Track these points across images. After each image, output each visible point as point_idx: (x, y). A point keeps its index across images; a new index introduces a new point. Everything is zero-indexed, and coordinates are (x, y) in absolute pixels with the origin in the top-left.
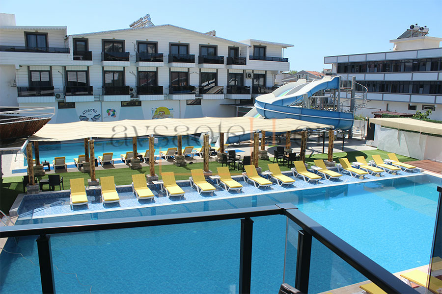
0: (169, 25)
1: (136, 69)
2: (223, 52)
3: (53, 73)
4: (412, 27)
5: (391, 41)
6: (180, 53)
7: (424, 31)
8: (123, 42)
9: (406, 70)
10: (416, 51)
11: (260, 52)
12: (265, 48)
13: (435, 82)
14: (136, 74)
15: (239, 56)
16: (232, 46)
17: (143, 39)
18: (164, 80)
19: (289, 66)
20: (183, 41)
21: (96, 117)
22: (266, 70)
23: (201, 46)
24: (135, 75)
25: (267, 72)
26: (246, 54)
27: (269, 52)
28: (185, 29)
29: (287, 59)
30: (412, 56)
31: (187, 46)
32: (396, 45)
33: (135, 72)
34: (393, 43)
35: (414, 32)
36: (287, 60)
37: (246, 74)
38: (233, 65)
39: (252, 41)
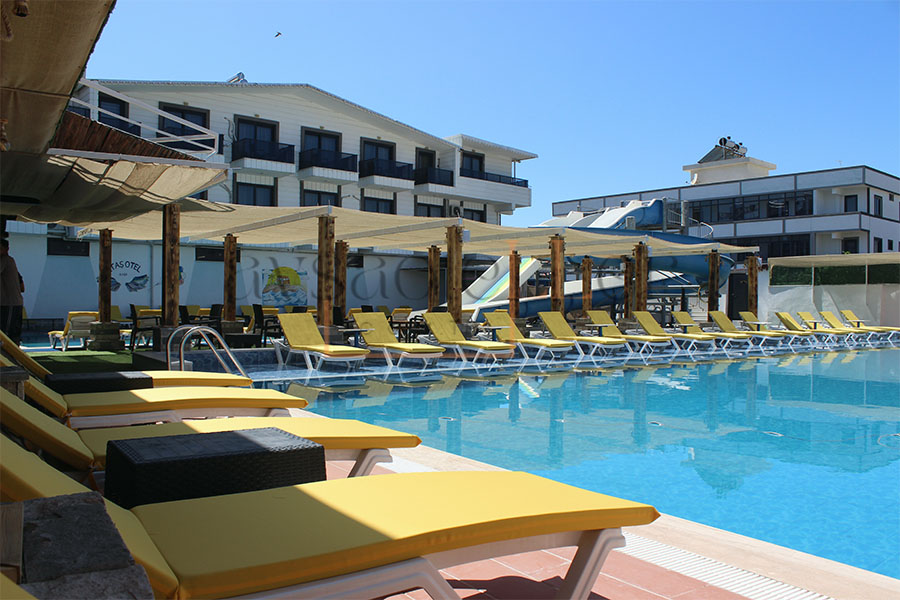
0: (307, 85)
1: (231, 178)
2: (406, 155)
4: (723, 141)
6: (321, 148)
7: (741, 151)
8: (205, 114)
9: (722, 220)
10: (739, 184)
11: (475, 163)
12: (481, 158)
14: (231, 189)
15: (437, 167)
16: (423, 147)
17: (249, 113)
19: (530, 195)
20: (329, 127)
21: (138, 282)
22: (486, 198)
23: (365, 143)
24: (228, 190)
25: (488, 208)
26: (454, 165)
27: (489, 166)
28: (339, 98)
29: (526, 181)
30: (731, 191)
31: (336, 138)
32: (696, 175)
33: (230, 185)
34: (689, 172)
35: (726, 151)
36: (525, 183)
37: (451, 207)
38: (430, 185)
39: (466, 140)
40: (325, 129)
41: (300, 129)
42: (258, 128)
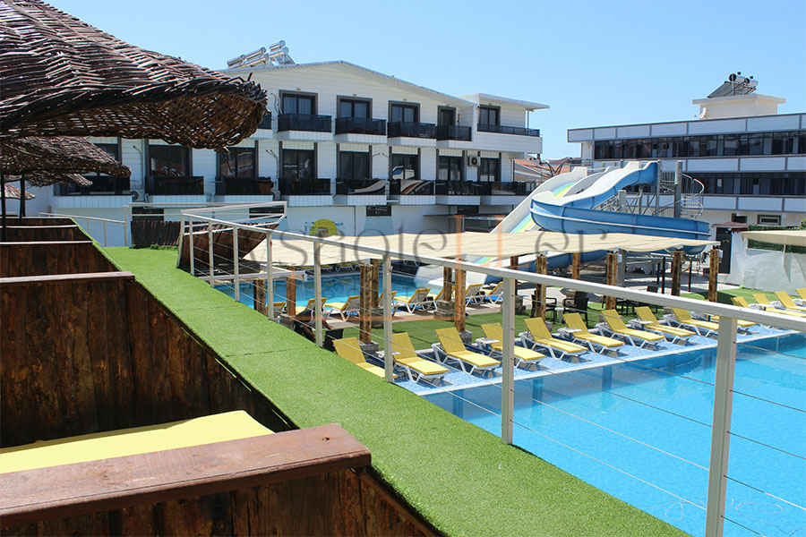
0: (342, 62)
1: (278, 146)
2: (429, 116)
3: (123, 150)
4: (733, 77)
5: (695, 102)
6: (354, 116)
7: (750, 85)
9: (727, 153)
10: (744, 120)
11: (491, 117)
12: (497, 110)
13: (780, 173)
14: (278, 155)
15: (457, 124)
16: (445, 105)
17: (292, 88)
18: (327, 167)
19: (541, 143)
20: (361, 94)
22: (500, 150)
23: (393, 105)
24: (275, 156)
25: (502, 156)
26: (472, 121)
27: (506, 118)
28: (370, 71)
29: (538, 131)
30: (737, 128)
31: (367, 103)
32: (705, 109)
33: (277, 152)
34: (698, 106)
35: (737, 86)
36: (536, 133)
37: (469, 158)
38: (450, 141)
39: (481, 97)
40: (358, 96)
41: (335, 98)
42: (300, 100)
